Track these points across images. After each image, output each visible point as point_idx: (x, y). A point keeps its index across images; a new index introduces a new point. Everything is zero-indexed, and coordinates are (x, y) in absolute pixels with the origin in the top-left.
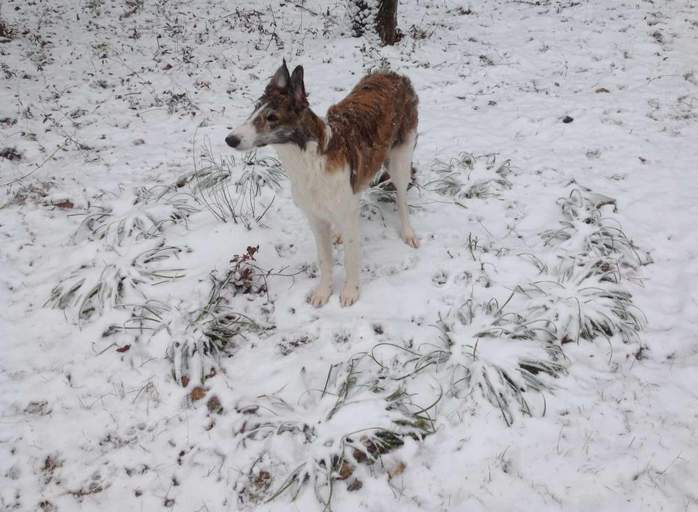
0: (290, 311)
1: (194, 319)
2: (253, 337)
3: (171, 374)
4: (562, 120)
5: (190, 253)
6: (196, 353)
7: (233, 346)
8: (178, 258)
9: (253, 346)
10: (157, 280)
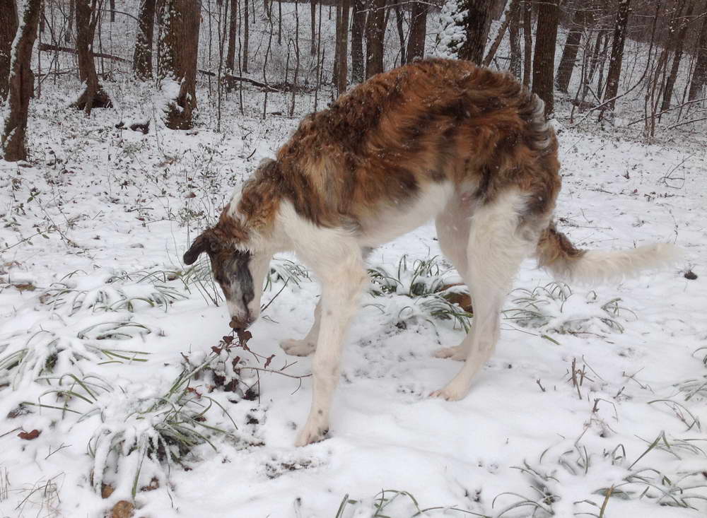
0: (288, 425)
1: (145, 409)
2: (227, 449)
3: (88, 476)
4: (683, 274)
5: (162, 338)
6: (134, 453)
7: (195, 459)
8: (144, 341)
9: (224, 461)
10: (106, 358)
